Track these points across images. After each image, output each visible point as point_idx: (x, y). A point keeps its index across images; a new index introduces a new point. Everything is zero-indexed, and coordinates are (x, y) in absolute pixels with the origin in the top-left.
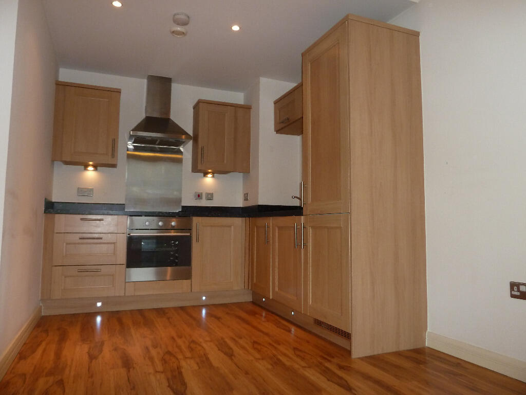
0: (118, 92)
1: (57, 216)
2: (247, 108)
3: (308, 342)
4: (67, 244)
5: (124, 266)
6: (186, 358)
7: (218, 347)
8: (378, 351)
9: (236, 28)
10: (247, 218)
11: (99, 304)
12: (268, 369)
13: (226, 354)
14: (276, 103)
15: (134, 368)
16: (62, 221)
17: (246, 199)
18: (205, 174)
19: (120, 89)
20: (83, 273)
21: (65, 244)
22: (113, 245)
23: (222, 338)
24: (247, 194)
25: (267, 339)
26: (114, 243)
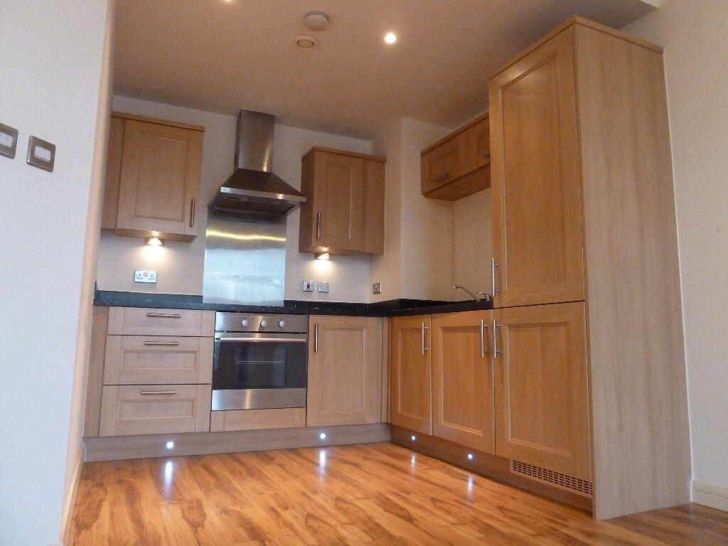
0: (201, 130)
1: (112, 309)
2: (380, 161)
3: (513, 498)
4: (126, 351)
5: (210, 387)
6: (342, 523)
7: (383, 508)
8: (629, 511)
9: (390, 38)
10: (386, 319)
11: (170, 445)
12: (480, 539)
13: (400, 516)
14: (423, 154)
15: (270, 541)
16: (119, 316)
17: (377, 292)
18: (317, 255)
19: (204, 128)
20: (149, 397)
21: (122, 352)
22: (193, 355)
23: (381, 495)
24: (379, 284)
25: (449, 494)
26: (194, 352)
